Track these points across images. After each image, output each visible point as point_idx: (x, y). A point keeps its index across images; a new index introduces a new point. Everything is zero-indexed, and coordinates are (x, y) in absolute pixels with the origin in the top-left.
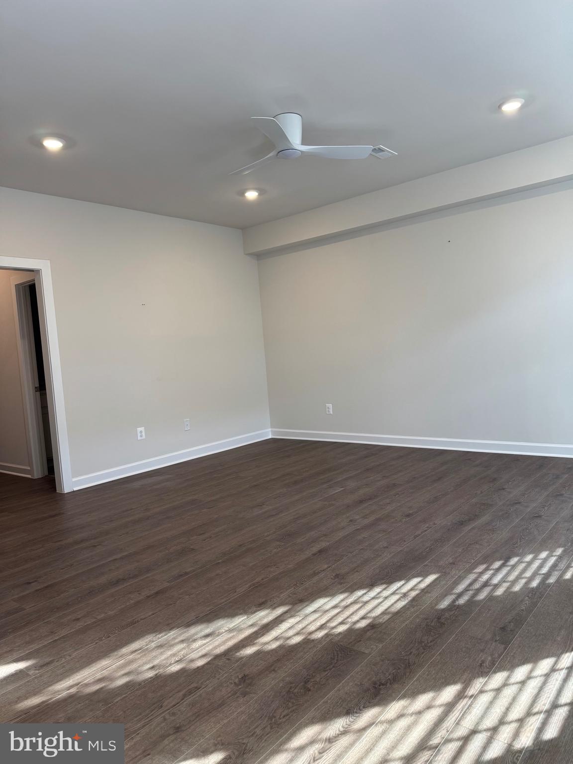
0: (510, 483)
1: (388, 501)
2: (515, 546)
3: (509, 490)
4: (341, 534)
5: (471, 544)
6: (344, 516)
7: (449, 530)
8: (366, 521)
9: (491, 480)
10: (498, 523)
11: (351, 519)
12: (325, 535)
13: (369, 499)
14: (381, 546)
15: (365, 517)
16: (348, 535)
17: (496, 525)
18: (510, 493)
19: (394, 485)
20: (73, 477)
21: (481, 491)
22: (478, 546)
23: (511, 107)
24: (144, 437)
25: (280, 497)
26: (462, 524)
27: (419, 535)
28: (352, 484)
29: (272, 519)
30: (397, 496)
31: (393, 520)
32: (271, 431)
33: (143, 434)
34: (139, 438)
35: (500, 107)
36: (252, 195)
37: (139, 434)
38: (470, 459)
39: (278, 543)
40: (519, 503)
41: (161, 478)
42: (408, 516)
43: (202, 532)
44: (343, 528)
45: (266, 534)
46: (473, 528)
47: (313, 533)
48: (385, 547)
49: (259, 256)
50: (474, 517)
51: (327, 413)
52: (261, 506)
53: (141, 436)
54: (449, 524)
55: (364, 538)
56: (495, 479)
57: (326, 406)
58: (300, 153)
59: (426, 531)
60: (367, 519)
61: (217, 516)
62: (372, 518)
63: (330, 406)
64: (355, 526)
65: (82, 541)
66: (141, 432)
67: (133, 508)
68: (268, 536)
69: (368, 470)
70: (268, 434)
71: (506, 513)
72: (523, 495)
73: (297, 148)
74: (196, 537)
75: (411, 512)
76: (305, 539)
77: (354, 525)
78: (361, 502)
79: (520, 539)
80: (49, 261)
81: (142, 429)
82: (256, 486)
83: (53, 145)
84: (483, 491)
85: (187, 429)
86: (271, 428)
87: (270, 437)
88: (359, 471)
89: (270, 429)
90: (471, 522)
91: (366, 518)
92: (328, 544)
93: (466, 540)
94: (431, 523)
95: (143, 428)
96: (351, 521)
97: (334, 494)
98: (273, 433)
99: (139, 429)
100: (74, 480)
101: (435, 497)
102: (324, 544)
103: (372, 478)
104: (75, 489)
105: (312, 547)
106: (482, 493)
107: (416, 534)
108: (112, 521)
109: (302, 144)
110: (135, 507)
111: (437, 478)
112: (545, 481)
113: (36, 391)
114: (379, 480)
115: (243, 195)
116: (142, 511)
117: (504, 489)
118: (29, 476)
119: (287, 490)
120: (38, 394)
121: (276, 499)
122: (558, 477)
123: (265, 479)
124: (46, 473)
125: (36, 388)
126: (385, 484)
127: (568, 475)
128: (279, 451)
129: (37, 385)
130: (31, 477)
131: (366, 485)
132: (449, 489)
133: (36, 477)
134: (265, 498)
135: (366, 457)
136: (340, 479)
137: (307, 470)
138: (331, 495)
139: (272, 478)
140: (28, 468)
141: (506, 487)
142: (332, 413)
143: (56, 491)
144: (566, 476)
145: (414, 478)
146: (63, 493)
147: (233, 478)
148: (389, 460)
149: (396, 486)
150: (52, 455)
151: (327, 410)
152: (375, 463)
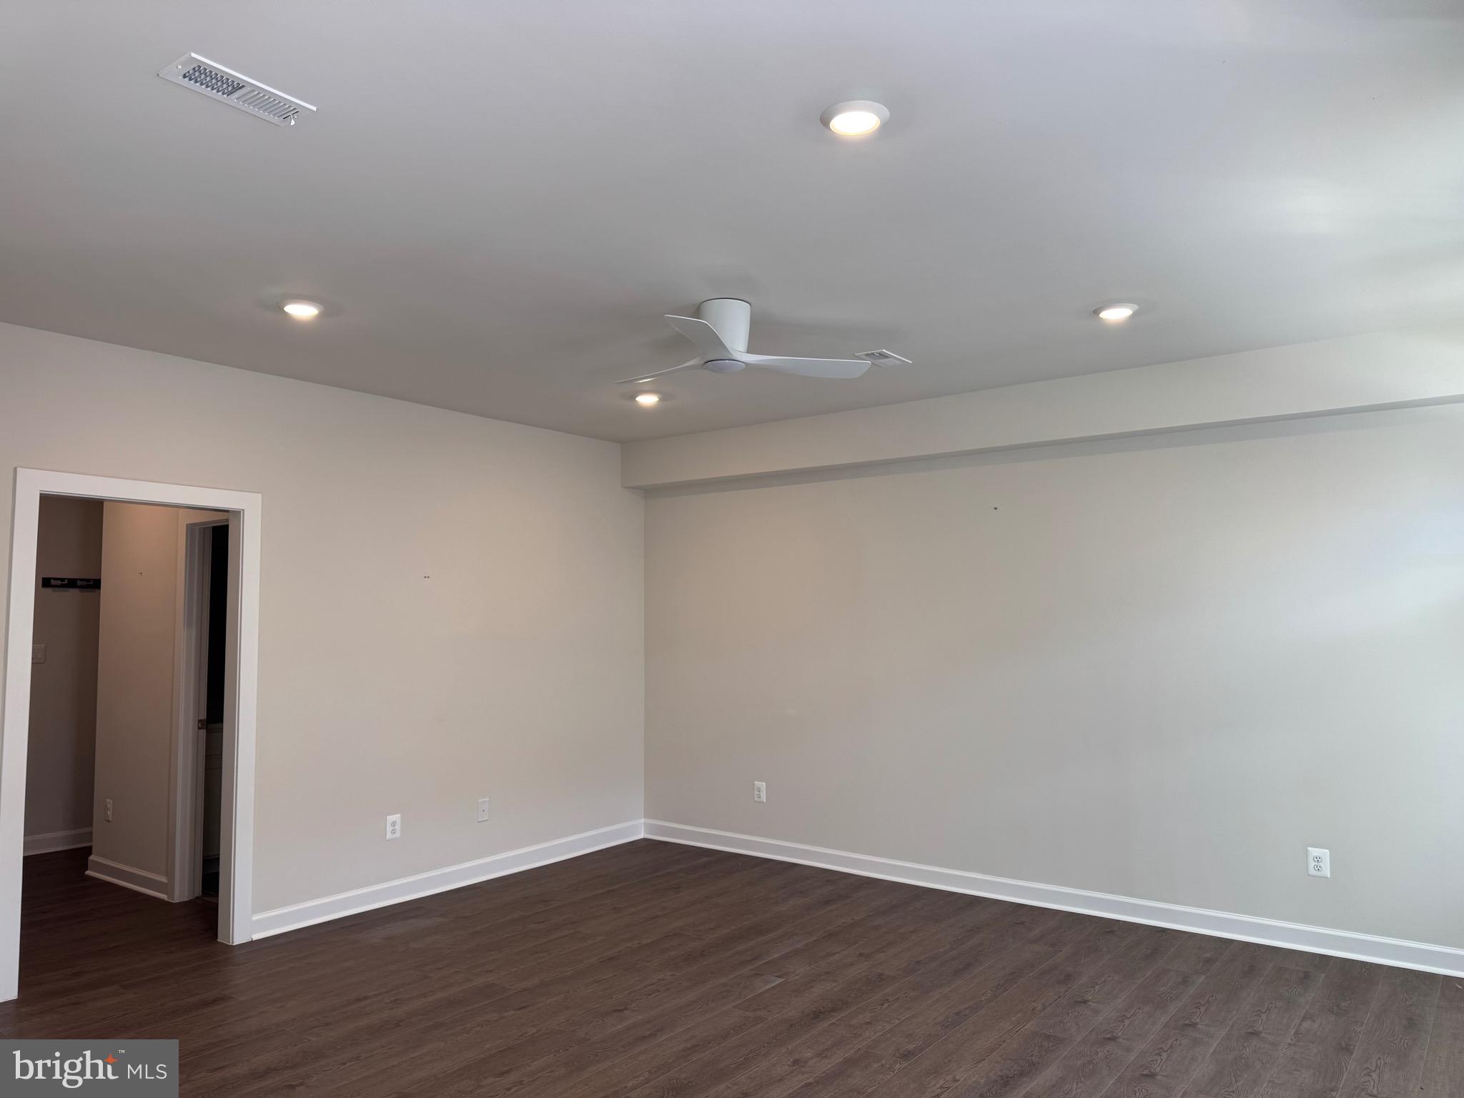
0: (1097, 988)
1: (868, 1017)
3: (1094, 1005)
6: (784, 1050)
8: (827, 1065)
9: (1062, 978)
11: (797, 1057)
13: (832, 1010)
15: (823, 1054)
18: (1097, 1012)
19: (880, 977)
20: (254, 912)
21: (1043, 1004)
23: (1116, 315)
24: (398, 834)
25: (658, 991)
26: (1006, 1084)
28: (799, 970)
29: (642, 1047)
30: (886, 1005)
31: (876, 1065)
32: (645, 823)
33: (398, 827)
34: (389, 836)
35: (1096, 312)
36: (648, 400)
37: (389, 829)
38: (1022, 923)
40: (1114, 1039)
42: (905, 1056)
43: (504, 1069)
44: (781, 1079)
45: (630, 1084)
49: (649, 493)
50: (1030, 1068)
52: (621, 1011)
53: (393, 832)
54: (982, 1081)
56: (1068, 977)
57: (754, 784)
58: (743, 365)
60: (827, 1061)
61: (534, 1030)
62: (838, 1058)
63: (763, 785)
64: (805, 1076)
65: (268, 1072)
66: (394, 824)
67: (370, 994)
69: (830, 936)
70: (637, 829)
71: (1090, 1063)
72: (1122, 1019)
73: (738, 358)
74: (492, 1080)
75: (911, 1047)
77: (803, 1073)
78: (817, 1016)
80: (260, 497)
81: (397, 817)
82: (610, 959)
83: (302, 311)
84: (1047, 1004)
85: (480, 820)
86: (645, 817)
87: (641, 835)
88: (815, 938)
89: (642, 821)
90: (1024, 1079)
91: (826, 1057)
94: (949, 1077)
95: (399, 815)
96: (796, 1062)
97: (763, 993)
98: (649, 828)
99: (391, 818)
100: (255, 918)
101: (957, 1014)
103: (837, 957)
104: (256, 937)
106: (1044, 1008)
109: (747, 352)
110: (375, 993)
111: (961, 966)
112: (1163, 989)
113: (199, 728)
114: (852, 964)
115: (633, 397)
116: (386, 1003)
117: (1085, 1002)
118: (164, 897)
119: (673, 975)
120: (203, 732)
121: (650, 997)
122: (1185, 981)
123: (629, 945)
124: (198, 892)
125: (200, 721)
126: (864, 973)
127: (1204, 976)
128: (658, 874)
129: (203, 716)
130: (166, 899)
131: (827, 973)
132: (983, 994)
133: (176, 900)
134: (629, 994)
135: (828, 902)
136: (776, 956)
137: (712, 927)
138: (758, 995)
139: (644, 942)
140: (164, 880)
141: (1090, 998)
142: (765, 801)
143: (217, 938)
144: (1203, 978)
145: (918, 962)
146: (231, 944)
147: (566, 936)
148: (870, 914)
149: (884, 979)
150: (219, 855)
151: (756, 793)
152: (843, 921)
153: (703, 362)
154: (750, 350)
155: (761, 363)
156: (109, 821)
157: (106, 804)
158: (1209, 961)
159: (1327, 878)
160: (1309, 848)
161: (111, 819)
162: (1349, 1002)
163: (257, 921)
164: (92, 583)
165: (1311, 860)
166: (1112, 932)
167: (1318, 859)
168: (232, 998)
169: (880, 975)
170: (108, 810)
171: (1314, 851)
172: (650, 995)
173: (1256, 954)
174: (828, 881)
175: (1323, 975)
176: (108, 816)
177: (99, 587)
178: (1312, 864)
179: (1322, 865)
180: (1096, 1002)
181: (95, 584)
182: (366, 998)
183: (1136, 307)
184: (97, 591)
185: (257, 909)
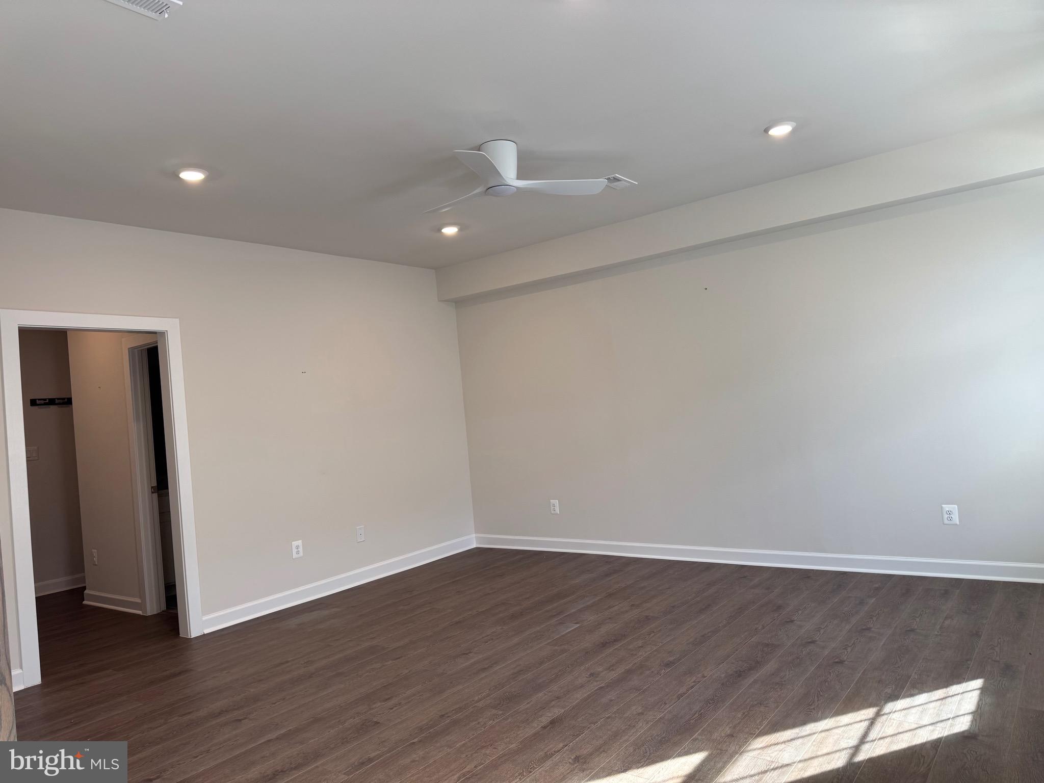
0: (800, 612)
1: (640, 643)
2: (812, 708)
3: (798, 623)
4: (579, 696)
5: (753, 706)
6: (583, 668)
7: (723, 684)
8: (613, 675)
9: (775, 608)
10: (787, 673)
11: (592, 671)
12: (558, 698)
13: (615, 641)
14: (635, 713)
15: (610, 668)
16: (589, 696)
17: (785, 675)
18: (800, 627)
19: (647, 618)
20: (204, 614)
21: (762, 625)
22: (762, 709)
23: (780, 131)
24: (301, 554)
25: (492, 639)
26: (739, 676)
27: (684, 694)
28: (590, 618)
29: (483, 675)
30: (652, 635)
31: (648, 672)
32: (476, 537)
33: (301, 549)
34: (295, 555)
35: (766, 131)
36: (450, 231)
37: (295, 550)
38: (745, 577)
39: (494, 711)
40: (813, 642)
41: (326, 612)
42: (668, 665)
43: (387, 697)
44: (582, 686)
45: (476, 698)
46: (755, 682)
47: (540, 694)
48: (639, 714)
49: (460, 303)
50: (756, 665)
51: (553, 512)
52: (467, 654)
53: (298, 553)
54: (723, 675)
55: (612, 700)
56: (779, 607)
57: (550, 502)
58: (516, 189)
59: (692, 687)
60: (614, 672)
61: (407, 671)
62: (621, 670)
63: (556, 502)
64: (598, 683)
65: (221, 713)
66: (297, 547)
67: (289, 659)
68: (480, 700)
69: (610, 595)
70: (471, 542)
71: (798, 658)
72: (819, 629)
73: (511, 184)
74: (379, 704)
75: (671, 659)
76: (530, 704)
77: (597, 681)
78: (604, 645)
79: (817, 696)
80: (178, 320)
81: (299, 543)
82: (457, 623)
83: (193, 176)
84: (765, 625)
85: (360, 541)
86: (475, 533)
87: (474, 546)
88: (600, 598)
89: (474, 535)
90: (752, 672)
91: (613, 670)
92: (563, 711)
93: (746, 701)
94: (700, 675)
95: (300, 541)
96: (592, 675)
97: (566, 634)
98: (478, 541)
99: (295, 543)
100: (205, 618)
101: (703, 636)
102: (557, 712)
103: (616, 608)
104: (207, 631)
105: (541, 716)
106: (763, 627)
107: (679, 693)
108: (260, 680)
109: (517, 179)
110: (292, 659)
111: (704, 607)
112: (846, 609)
113: (152, 493)
114: (627, 612)
115: (439, 230)
116: (302, 664)
117: (792, 621)
118: (140, 612)
119: (502, 629)
120: (155, 495)
121: (487, 644)
122: (862, 603)
123: (470, 613)
124: (164, 607)
125: (152, 487)
126: (635, 617)
127: (875, 599)
128: (487, 568)
129: (155, 484)
130: (141, 614)
131: (610, 618)
132: (720, 623)
133: (149, 613)
134: (472, 643)
135: (607, 575)
136: (573, 611)
137: (527, 597)
138: (563, 636)
139: (480, 610)
140: (139, 601)
141: (795, 619)
142: (558, 513)
143: (179, 634)
144: (873, 600)
145: (673, 607)
146: (189, 637)
147: (425, 611)
148: (638, 579)
149: (650, 619)
150: (175, 582)
151: (552, 508)
152: (619, 585)
153: (485, 189)
154: (519, 177)
155: (529, 186)
156: (96, 565)
157: (92, 553)
158: (877, 589)
159: (957, 525)
160: (943, 506)
161: (97, 563)
162: (977, 606)
163: (206, 620)
164: (66, 400)
165: (945, 513)
166: (809, 577)
167: (949, 513)
168: (191, 670)
169: (647, 617)
170: (94, 557)
171: (947, 507)
172: (487, 642)
173: (910, 582)
174: (607, 562)
175: (958, 591)
176: (95, 562)
177: (71, 403)
178: (946, 516)
179: (952, 516)
180: (800, 621)
181: (68, 402)
182: (287, 662)
183: (794, 124)
184: (71, 406)
185: (205, 613)
